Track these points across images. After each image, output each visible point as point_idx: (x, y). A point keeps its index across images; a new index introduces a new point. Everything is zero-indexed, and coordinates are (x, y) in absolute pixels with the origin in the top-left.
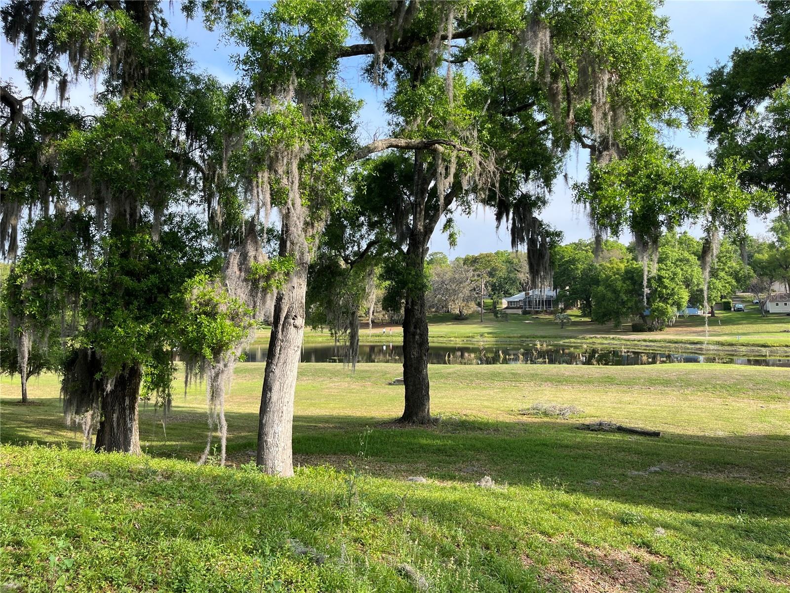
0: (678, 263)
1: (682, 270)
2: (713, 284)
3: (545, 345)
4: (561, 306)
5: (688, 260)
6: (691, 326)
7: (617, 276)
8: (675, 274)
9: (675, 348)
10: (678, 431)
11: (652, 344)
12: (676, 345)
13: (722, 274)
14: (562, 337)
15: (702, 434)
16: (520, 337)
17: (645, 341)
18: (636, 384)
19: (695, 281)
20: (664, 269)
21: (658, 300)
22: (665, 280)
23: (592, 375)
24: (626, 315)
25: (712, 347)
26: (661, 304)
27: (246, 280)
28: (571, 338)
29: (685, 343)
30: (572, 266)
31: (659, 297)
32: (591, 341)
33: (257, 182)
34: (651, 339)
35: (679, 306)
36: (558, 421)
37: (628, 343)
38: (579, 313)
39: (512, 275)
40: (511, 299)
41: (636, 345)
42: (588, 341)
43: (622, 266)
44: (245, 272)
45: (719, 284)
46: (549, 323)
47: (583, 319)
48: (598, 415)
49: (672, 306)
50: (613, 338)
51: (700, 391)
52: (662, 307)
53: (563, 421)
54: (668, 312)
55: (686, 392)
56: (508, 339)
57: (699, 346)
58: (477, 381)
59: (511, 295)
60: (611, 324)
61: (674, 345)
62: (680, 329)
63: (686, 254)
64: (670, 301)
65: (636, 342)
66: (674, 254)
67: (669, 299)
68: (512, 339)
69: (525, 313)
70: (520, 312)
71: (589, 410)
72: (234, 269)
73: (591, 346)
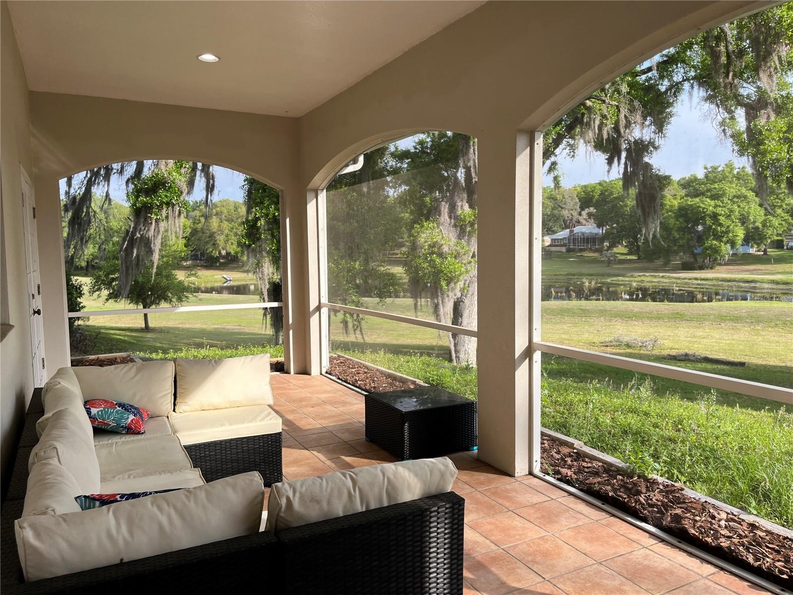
0: (735, 200)
1: (739, 206)
2: (770, 221)
3: (593, 283)
4: (606, 244)
5: (745, 197)
6: (742, 264)
7: (670, 213)
8: (731, 211)
9: (729, 286)
10: (760, 362)
11: (704, 282)
12: (730, 284)
13: (779, 211)
14: (610, 275)
15: (784, 364)
16: (567, 275)
17: (696, 279)
18: (705, 320)
19: (751, 218)
20: (720, 206)
21: (712, 237)
22: (720, 217)
23: (661, 311)
24: (677, 253)
25: (766, 286)
26: (715, 242)
27: (455, 226)
28: (619, 276)
29: (739, 281)
30: (621, 203)
31: (713, 235)
32: (640, 279)
33: (474, 142)
34: (702, 277)
35: (733, 244)
36: (642, 352)
37: (679, 281)
38: (625, 251)
39: (556, 212)
40: (555, 236)
41: (686, 284)
42: (636, 279)
43: (676, 203)
44: (454, 219)
45: (776, 222)
46: (594, 261)
47: (629, 257)
48: (678, 347)
49: (725, 244)
50: (663, 277)
51: (771, 327)
52: (715, 245)
53: (647, 352)
54: (721, 250)
55: (757, 327)
56: (554, 277)
57: (753, 285)
58: (548, 317)
59: (554, 232)
60: (659, 262)
61: (727, 284)
62: (731, 267)
63: (744, 190)
64: (724, 239)
65: (687, 281)
66: (732, 190)
67: (723, 237)
68: (559, 277)
69: (569, 251)
70: (564, 249)
71: (668, 343)
72: (445, 216)
73: (639, 284)
